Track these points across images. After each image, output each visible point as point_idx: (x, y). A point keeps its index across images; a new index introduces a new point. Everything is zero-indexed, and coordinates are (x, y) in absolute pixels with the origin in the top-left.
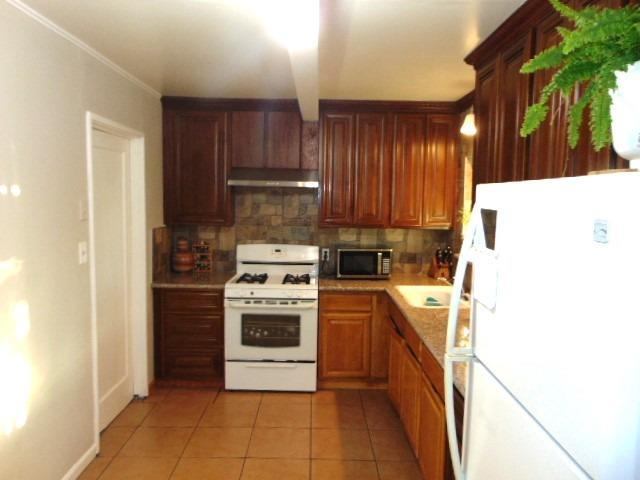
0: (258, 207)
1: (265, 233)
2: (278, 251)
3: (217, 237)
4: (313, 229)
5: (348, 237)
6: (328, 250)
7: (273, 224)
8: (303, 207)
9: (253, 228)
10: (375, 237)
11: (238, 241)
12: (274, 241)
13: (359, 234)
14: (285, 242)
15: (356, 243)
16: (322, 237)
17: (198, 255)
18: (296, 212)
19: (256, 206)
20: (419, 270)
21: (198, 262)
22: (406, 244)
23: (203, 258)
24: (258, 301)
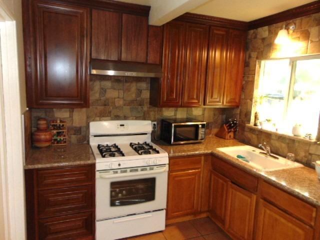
0: (105, 91)
1: (110, 112)
2: (121, 125)
3: (71, 116)
4: (145, 108)
5: (168, 113)
6: (156, 123)
7: (117, 105)
8: (139, 92)
9: (101, 108)
10: (186, 112)
11: (89, 119)
12: (117, 118)
13: (176, 111)
14: (125, 118)
15: (174, 117)
16: (152, 113)
17: (55, 132)
18: (134, 95)
19: (103, 91)
20: (210, 133)
21: (55, 138)
22: (204, 116)
23: (59, 134)
24: (124, 171)
